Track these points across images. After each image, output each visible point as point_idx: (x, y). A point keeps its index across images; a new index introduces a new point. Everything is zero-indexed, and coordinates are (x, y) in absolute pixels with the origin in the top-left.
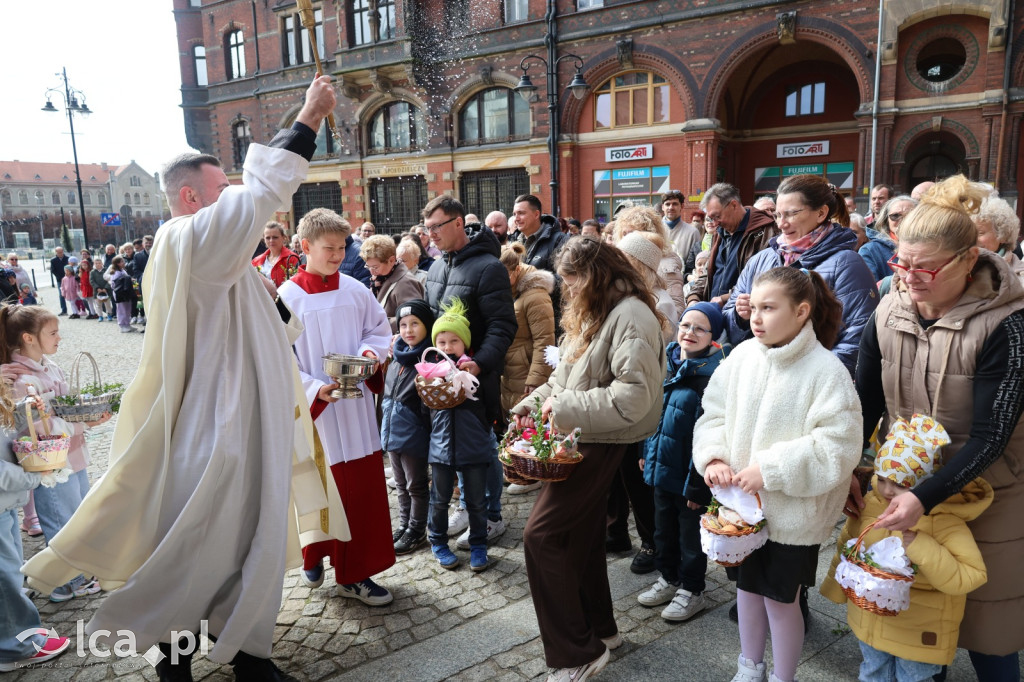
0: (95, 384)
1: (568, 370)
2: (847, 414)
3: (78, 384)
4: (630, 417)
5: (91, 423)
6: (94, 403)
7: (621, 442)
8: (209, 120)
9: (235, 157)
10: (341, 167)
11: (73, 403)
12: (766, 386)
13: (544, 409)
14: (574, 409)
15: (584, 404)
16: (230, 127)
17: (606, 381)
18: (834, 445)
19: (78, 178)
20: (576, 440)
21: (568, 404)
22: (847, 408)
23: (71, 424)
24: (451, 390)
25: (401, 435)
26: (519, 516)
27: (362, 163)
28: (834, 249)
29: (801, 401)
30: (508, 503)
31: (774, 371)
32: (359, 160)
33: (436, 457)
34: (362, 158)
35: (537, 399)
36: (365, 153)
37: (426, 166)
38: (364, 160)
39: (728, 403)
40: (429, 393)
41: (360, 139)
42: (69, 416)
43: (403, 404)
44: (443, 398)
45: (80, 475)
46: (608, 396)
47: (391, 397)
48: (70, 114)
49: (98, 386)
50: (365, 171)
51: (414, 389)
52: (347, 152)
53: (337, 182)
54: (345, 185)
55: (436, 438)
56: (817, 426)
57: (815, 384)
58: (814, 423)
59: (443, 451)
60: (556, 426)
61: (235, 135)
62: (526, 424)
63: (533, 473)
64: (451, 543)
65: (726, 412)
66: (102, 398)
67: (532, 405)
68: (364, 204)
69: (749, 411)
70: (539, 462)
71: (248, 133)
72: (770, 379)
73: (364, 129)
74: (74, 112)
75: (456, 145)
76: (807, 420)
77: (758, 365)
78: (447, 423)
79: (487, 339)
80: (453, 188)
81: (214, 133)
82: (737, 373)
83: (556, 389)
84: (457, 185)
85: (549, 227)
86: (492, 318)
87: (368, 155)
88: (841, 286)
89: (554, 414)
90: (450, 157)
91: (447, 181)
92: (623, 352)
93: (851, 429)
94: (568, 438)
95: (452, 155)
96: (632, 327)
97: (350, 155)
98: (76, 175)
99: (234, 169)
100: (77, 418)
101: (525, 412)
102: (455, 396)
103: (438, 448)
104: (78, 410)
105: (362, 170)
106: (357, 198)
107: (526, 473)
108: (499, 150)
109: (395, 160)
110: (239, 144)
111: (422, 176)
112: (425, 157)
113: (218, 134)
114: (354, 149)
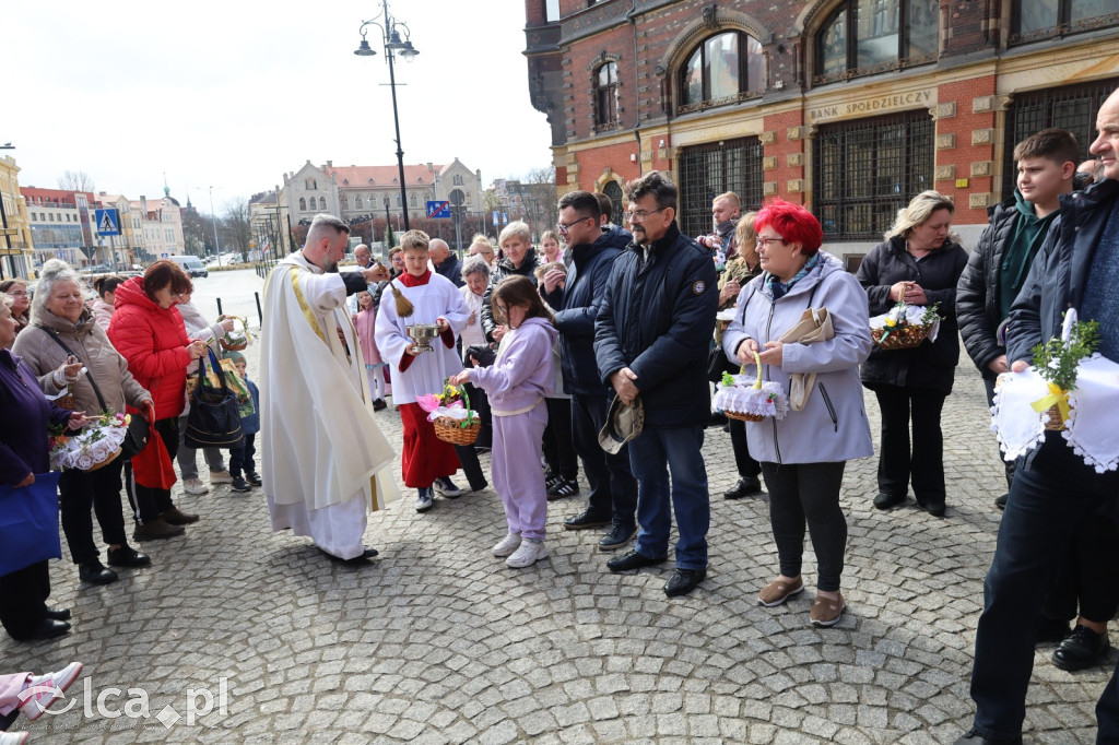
8: (561, 68)
9: (594, 117)
10: (764, 110)
16: (590, 73)
19: (399, 149)
27: (804, 100)
32: (800, 96)
34: (803, 92)
36: (809, 84)
37: (934, 94)
38: (807, 95)
41: (802, 61)
48: (390, 56)
50: (808, 114)
52: (779, 85)
53: (757, 136)
54: (770, 140)
61: (596, 83)
68: (803, 168)
71: (615, 78)
73: (810, 42)
74: (396, 52)
75: (1004, 44)
80: (994, 126)
81: (568, 85)
84: (1001, 119)
87: (814, 87)
90: (993, 68)
91: (981, 113)
95: (997, 63)
97: (784, 88)
98: (396, 144)
99: (592, 134)
105: (803, 111)
106: (792, 159)
109: (869, 87)
110: (601, 95)
111: (926, 110)
112: (934, 74)
113: (571, 85)
114: (791, 78)
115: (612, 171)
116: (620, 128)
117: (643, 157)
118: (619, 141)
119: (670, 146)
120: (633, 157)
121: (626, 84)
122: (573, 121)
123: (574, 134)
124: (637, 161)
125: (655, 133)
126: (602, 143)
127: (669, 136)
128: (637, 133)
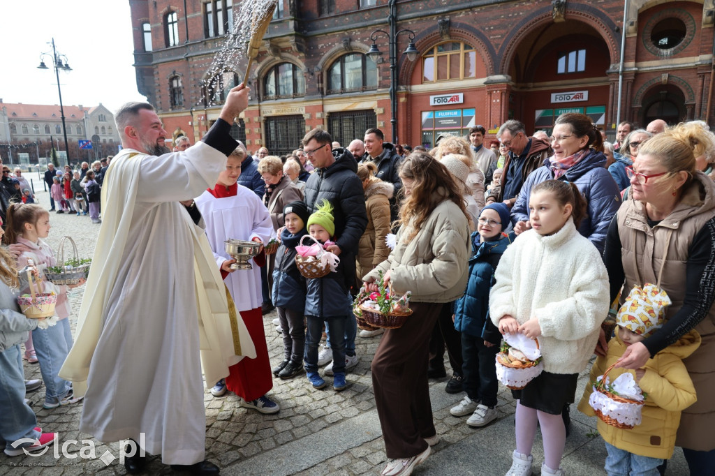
0: (75, 258)
1: (402, 251)
2: (599, 282)
3: (62, 259)
4: (444, 285)
5: (71, 285)
6: (74, 272)
7: (438, 302)
8: (153, 75)
9: (171, 102)
11: (59, 272)
12: (541, 263)
13: (385, 278)
14: (406, 278)
15: (413, 275)
16: (168, 80)
17: (429, 259)
18: (590, 304)
19: (63, 115)
20: (408, 299)
21: (402, 275)
22: (599, 278)
23: (58, 286)
24: (319, 265)
25: (286, 295)
26: (367, 352)
27: (259, 106)
28: (590, 167)
29: (567, 273)
30: (360, 344)
31: (547, 252)
32: (257, 104)
33: (309, 311)
34: (259, 102)
35: (380, 272)
36: (261, 99)
37: (304, 108)
38: (261, 104)
39: (514, 275)
40: (305, 267)
41: (258, 89)
42: (56, 281)
43: (288, 274)
44: (314, 271)
45: (64, 321)
46: (430, 269)
47: (279, 269)
48: (57, 71)
49: (76, 260)
50: (262, 111)
51: (295, 264)
53: (242, 119)
54: (248, 121)
55: (310, 298)
56: (577, 291)
57: (576, 261)
58: (576, 289)
59: (314, 307)
60: (393, 290)
61: (171, 86)
62: (372, 289)
63: (378, 323)
64: (320, 371)
65: (513, 281)
66: (79, 269)
67: (376, 276)
68: (261, 135)
69: (530, 281)
70: (382, 315)
71: (180, 85)
72: (544, 258)
73: (261, 82)
74: (60, 69)
75: (325, 93)
76: (571, 287)
77: (535, 248)
78: (317, 288)
79: (346, 230)
80: (323, 124)
81: (157, 84)
82: (520, 254)
83: (394, 264)
84: (326, 121)
85: (389, 151)
86: (350, 215)
87: (264, 100)
88: (595, 193)
89: (391, 281)
90: (321, 102)
91: (319, 119)
92: (441, 240)
93: (602, 292)
94: (402, 298)
95: (323, 100)
96: (448, 222)
98: (61, 113)
99: (170, 110)
100: (62, 282)
101: (372, 280)
102: (323, 269)
103: (312, 305)
104: (63, 277)
105: (259, 110)
106: (256, 130)
107: (373, 323)
108: (355, 97)
109: (282, 104)
110: (174, 92)
111: (302, 115)
112: (304, 102)
113: (159, 85)
114: (254, 96)
115: (180, 129)
116: (184, 108)
117: (194, 124)
118: (183, 114)
119: (206, 119)
120: (190, 123)
121: (186, 88)
122: (161, 103)
123: (161, 109)
124: (192, 125)
125: (199, 113)
126: (175, 115)
127: (206, 116)
128: (191, 112)
